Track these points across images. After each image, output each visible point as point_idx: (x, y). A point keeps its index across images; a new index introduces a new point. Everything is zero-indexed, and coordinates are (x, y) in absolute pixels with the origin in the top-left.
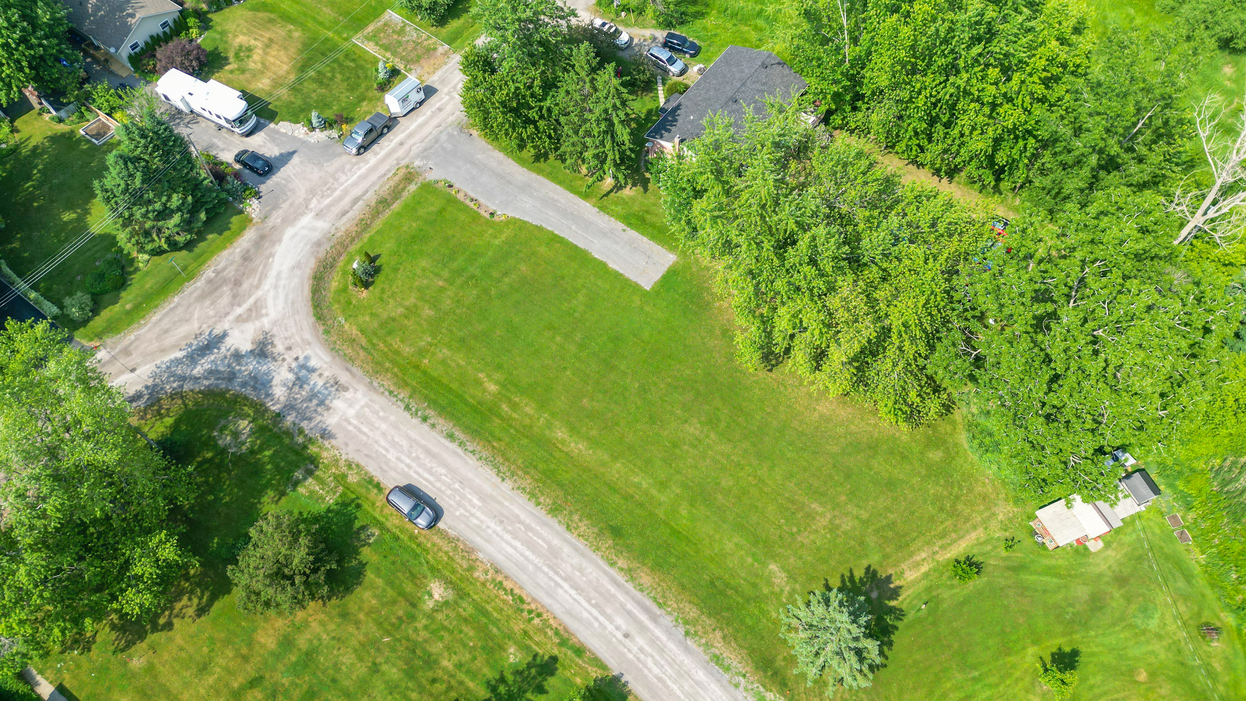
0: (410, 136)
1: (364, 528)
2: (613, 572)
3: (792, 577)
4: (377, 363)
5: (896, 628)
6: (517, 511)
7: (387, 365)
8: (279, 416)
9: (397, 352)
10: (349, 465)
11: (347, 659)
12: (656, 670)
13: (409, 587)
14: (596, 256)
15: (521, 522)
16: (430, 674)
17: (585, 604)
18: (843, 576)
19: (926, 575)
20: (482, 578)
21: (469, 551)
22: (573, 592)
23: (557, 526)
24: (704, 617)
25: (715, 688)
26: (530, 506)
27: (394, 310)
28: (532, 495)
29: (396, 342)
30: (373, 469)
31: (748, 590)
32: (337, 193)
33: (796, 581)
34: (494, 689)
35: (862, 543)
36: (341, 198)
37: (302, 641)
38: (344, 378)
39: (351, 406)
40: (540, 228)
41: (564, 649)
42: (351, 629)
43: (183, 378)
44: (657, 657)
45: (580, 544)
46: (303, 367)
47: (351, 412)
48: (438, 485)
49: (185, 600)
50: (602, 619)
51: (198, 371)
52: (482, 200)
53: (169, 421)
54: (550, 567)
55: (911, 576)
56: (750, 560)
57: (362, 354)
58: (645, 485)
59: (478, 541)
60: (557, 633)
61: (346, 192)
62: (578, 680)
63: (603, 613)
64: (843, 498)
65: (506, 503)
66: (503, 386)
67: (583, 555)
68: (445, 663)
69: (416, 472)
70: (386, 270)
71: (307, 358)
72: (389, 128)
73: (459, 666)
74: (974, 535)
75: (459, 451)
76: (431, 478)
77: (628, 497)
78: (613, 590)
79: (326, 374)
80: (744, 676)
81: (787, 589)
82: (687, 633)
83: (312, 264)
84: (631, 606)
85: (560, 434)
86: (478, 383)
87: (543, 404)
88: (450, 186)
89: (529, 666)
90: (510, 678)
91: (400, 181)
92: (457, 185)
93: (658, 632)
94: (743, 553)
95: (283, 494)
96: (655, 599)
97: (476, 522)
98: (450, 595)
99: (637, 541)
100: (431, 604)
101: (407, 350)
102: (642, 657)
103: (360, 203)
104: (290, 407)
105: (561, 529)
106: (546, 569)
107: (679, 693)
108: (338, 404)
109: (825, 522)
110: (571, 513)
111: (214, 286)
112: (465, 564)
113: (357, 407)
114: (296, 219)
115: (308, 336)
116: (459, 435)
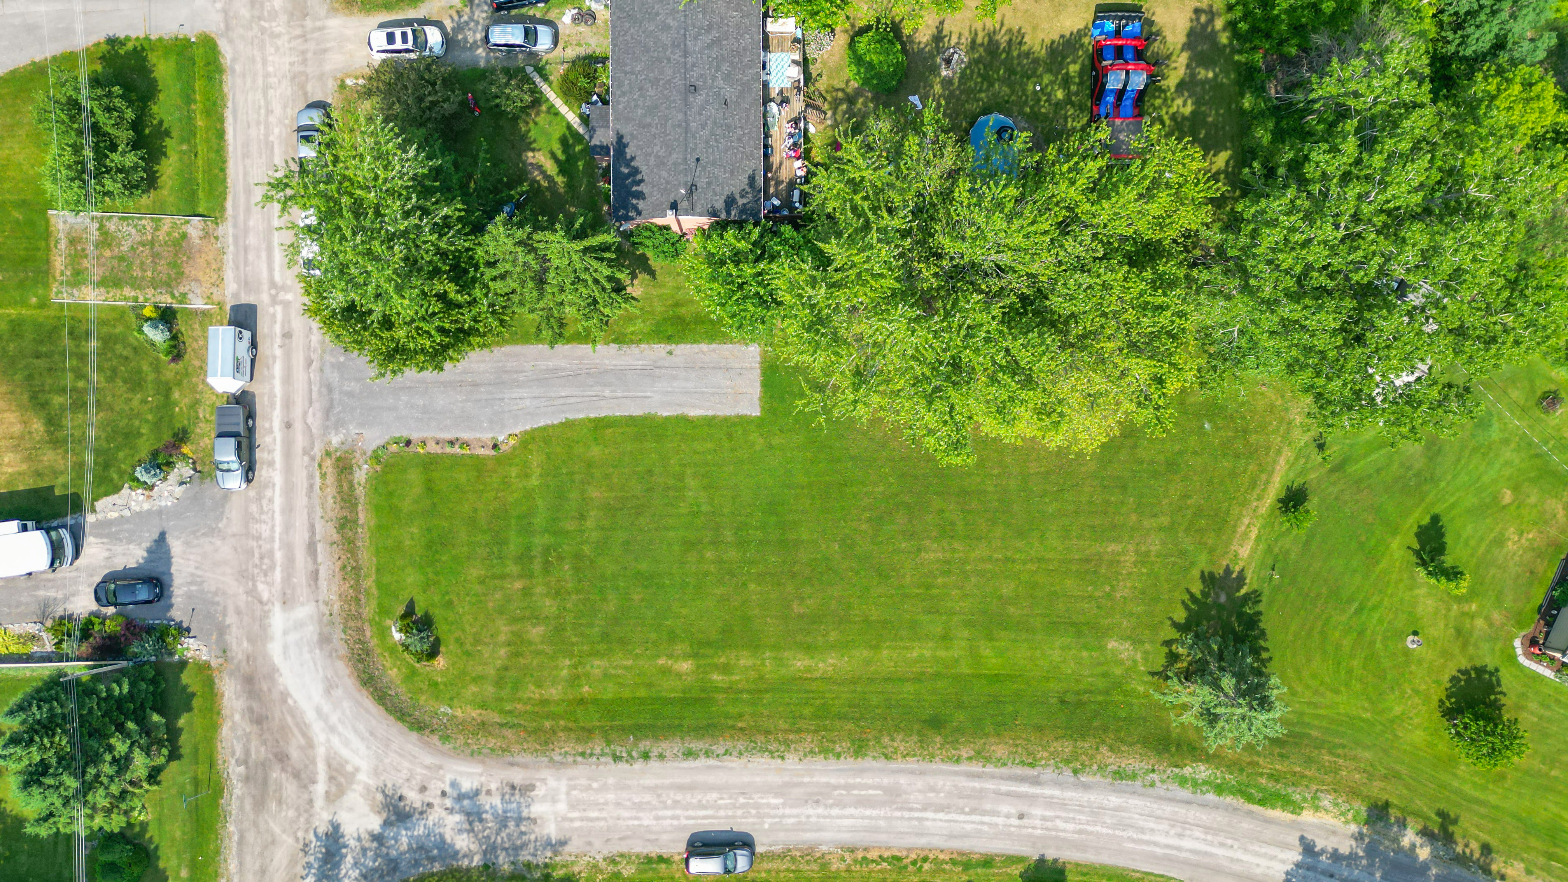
0: (288, 404)
2: (964, 767)
3: (1136, 642)
4: (536, 731)
5: (1259, 613)
6: (823, 779)
7: (548, 724)
8: (487, 867)
9: (544, 702)
10: (613, 861)
12: (1070, 826)
14: (665, 414)
15: (836, 787)
17: (962, 818)
18: (1183, 602)
19: (1258, 539)
20: (843, 866)
21: (809, 853)
22: (941, 815)
23: (874, 764)
24: (1080, 744)
25: (1134, 802)
26: (833, 764)
27: (494, 656)
28: (825, 751)
29: (531, 691)
30: (640, 848)
31: (1101, 684)
32: (278, 555)
33: (1141, 642)
35: (1183, 553)
36: (290, 560)
38: (518, 776)
39: (554, 801)
40: (569, 425)
41: (972, 871)
44: (1064, 814)
45: (912, 764)
46: (460, 797)
47: (562, 807)
48: (722, 813)
50: (986, 819)
52: (465, 436)
54: (901, 809)
55: (1245, 552)
56: (1085, 654)
57: (509, 733)
58: (927, 653)
59: (809, 836)
60: (954, 862)
61: (288, 547)
63: (984, 813)
64: (1134, 517)
65: (806, 779)
66: (695, 655)
67: (922, 773)
69: (688, 818)
70: (437, 614)
71: (453, 784)
72: (250, 415)
74: (1282, 461)
75: (711, 762)
76: (709, 812)
77: (918, 679)
78: (977, 784)
79: (493, 786)
80: (1153, 771)
81: (1139, 656)
82: (1075, 772)
83: (343, 669)
84: (1005, 787)
85: (800, 663)
86: (665, 671)
87: (755, 645)
88: (408, 443)
91: (339, 481)
92: (415, 436)
93: (1048, 791)
94: (1074, 652)
96: (1023, 763)
97: (792, 821)
99: (960, 716)
101: (554, 692)
102: (1049, 824)
103: (320, 547)
104: (491, 849)
105: (881, 763)
106: (898, 814)
107: (1105, 831)
108: (536, 809)
109: (1131, 558)
110: (878, 740)
111: (258, 781)
112: (815, 867)
113: (563, 797)
114: (264, 628)
115: (429, 759)
116: (696, 745)
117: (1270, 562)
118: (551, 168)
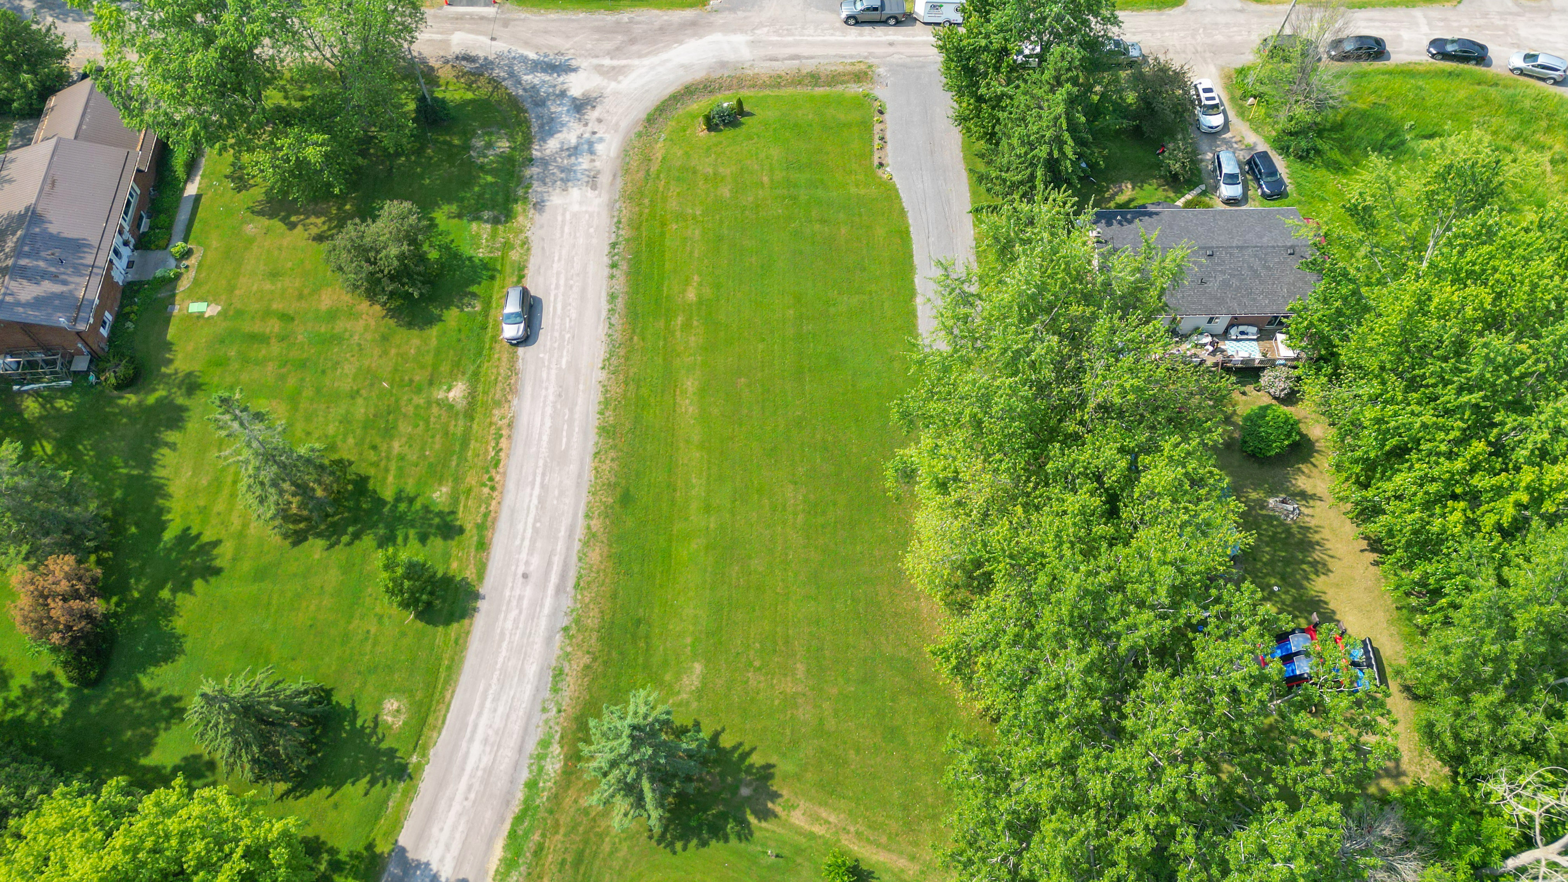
0: (908, 44)
1: (474, 295)
2: (581, 522)
3: (700, 693)
4: (641, 194)
5: (726, 840)
6: (580, 401)
7: (646, 201)
8: (530, 161)
9: (664, 199)
10: (525, 242)
11: (349, 369)
12: (509, 625)
13: (445, 368)
14: (916, 281)
15: (571, 411)
16: (378, 441)
17: (531, 520)
18: (741, 744)
19: (812, 836)
20: (495, 419)
21: (513, 390)
22: (535, 501)
23: (591, 443)
24: (595, 636)
25: (528, 690)
26: (594, 408)
27: (705, 166)
28: (606, 402)
29: (674, 191)
30: (534, 262)
31: (656, 660)
32: (790, 39)
33: (700, 698)
34: (398, 499)
35: (795, 743)
36: (786, 45)
37: (340, 325)
38: (604, 179)
39: (581, 203)
40: (903, 213)
41: (475, 531)
42: (377, 352)
43: (512, 74)
44: (523, 618)
45: (588, 475)
46: (591, 144)
47: (576, 208)
48: (557, 321)
49: (320, 221)
50: (527, 543)
51: (528, 78)
52: (889, 147)
53: (469, 96)
54: (545, 465)
55: (798, 818)
56: (689, 640)
57: (641, 175)
58: (694, 492)
59: (528, 389)
60: (486, 515)
61: (796, 44)
62: (454, 565)
63: (533, 541)
64: (834, 691)
65: (581, 387)
66: (700, 302)
67: (578, 485)
68: (396, 445)
69: (556, 296)
70: (741, 131)
71: (601, 140)
72: (898, 23)
73: (402, 458)
74: (902, 862)
75: (604, 314)
76: (559, 311)
77: (671, 487)
78: (562, 533)
79: (597, 164)
80: (559, 711)
81: (684, 696)
82: (566, 629)
83: (699, 75)
84: (557, 561)
85: (690, 384)
86: (687, 282)
87: (709, 347)
88: (881, 112)
89: (440, 514)
90: (418, 505)
91: (849, 74)
92: (887, 117)
93: (548, 602)
94: (691, 628)
95: (460, 216)
96: (580, 577)
97: (544, 375)
98: (461, 405)
99: (630, 523)
100: (441, 395)
101: (673, 204)
102: (514, 603)
103: (796, 62)
104: (545, 163)
105: (591, 449)
106: (541, 463)
107: (500, 660)
108: (575, 193)
109: (790, 689)
110: (614, 447)
111: (617, 28)
112: (498, 396)
113: (584, 209)
114: (734, 31)
115: (624, 124)
116: (620, 303)
117: (785, 852)
118: (1121, 199)
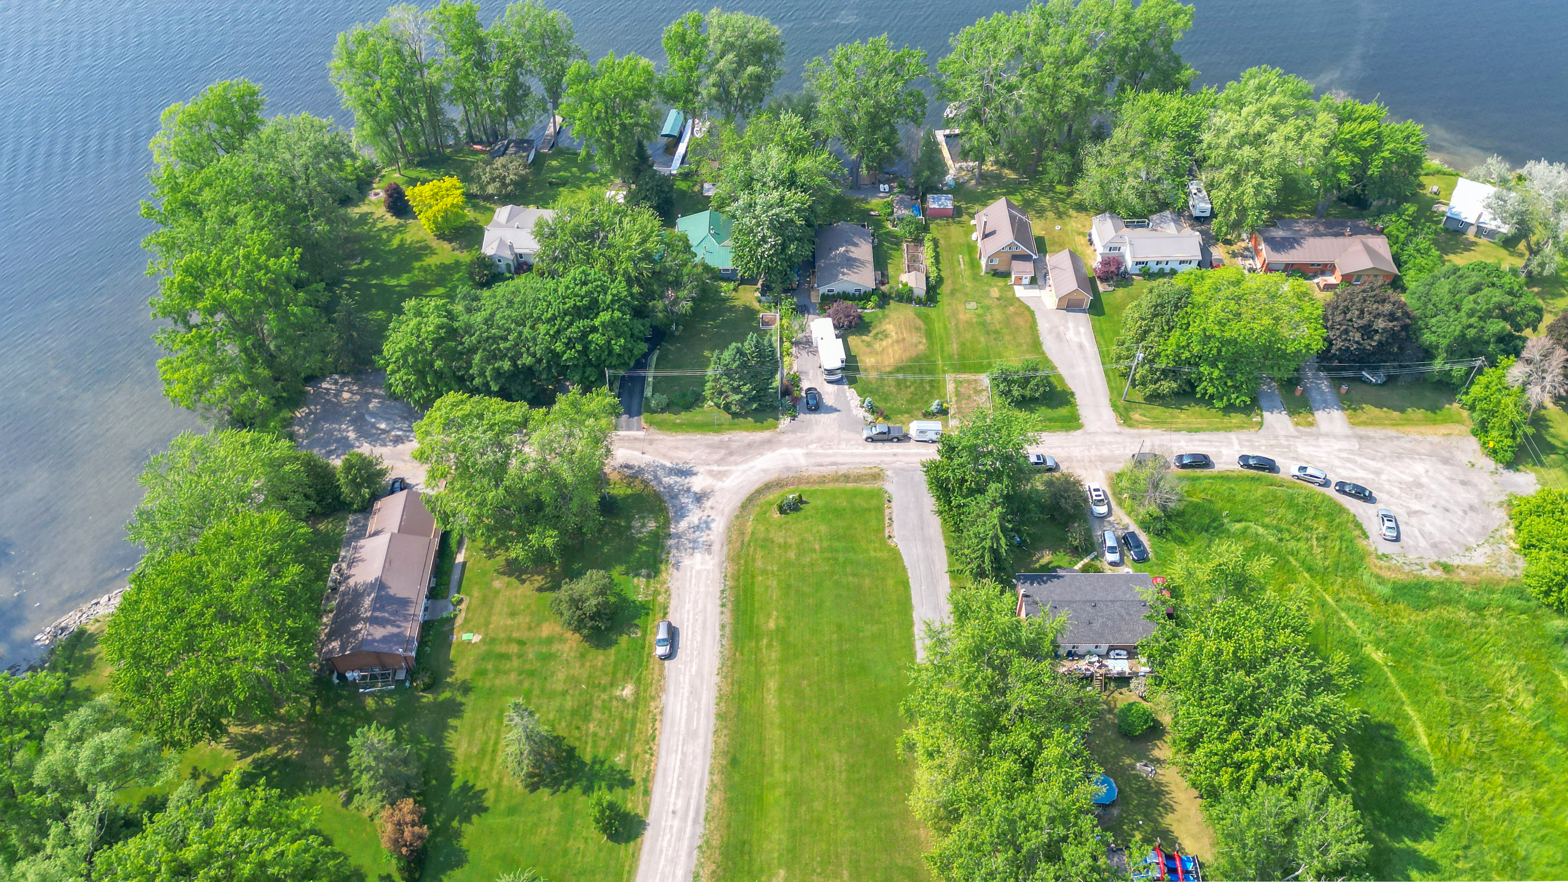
0: (905, 455)
1: (637, 626)
2: (707, 777)
4: (739, 556)
6: (704, 696)
7: (742, 561)
8: (669, 535)
9: (754, 560)
10: (667, 591)
11: (561, 676)
12: (665, 844)
13: (620, 675)
15: (699, 703)
16: (580, 723)
17: (676, 775)
20: (652, 708)
21: (662, 689)
22: (678, 763)
23: (712, 725)
24: (718, 851)
26: (713, 701)
27: (779, 537)
28: (721, 697)
29: (759, 554)
30: (673, 603)
31: (756, 868)
32: (831, 451)
34: (594, 762)
36: (829, 456)
37: (555, 647)
38: (716, 547)
39: (702, 564)
40: (904, 569)
41: (642, 783)
42: (577, 665)
43: (656, 477)
44: (673, 839)
45: (711, 746)
46: (707, 523)
47: (698, 567)
48: (689, 643)
49: (540, 578)
50: (674, 791)
51: (666, 480)
52: (895, 525)
53: (629, 491)
54: (684, 740)
56: (776, 855)
57: (739, 544)
58: (776, 757)
59: (671, 689)
60: (648, 772)
61: (835, 455)
62: (630, 805)
63: (678, 789)
65: (705, 687)
66: (778, 629)
67: (705, 753)
68: (591, 726)
69: (688, 626)
70: (801, 514)
71: (713, 521)
72: (899, 440)
73: (595, 735)
75: (718, 638)
76: (690, 636)
77: (762, 753)
78: (696, 785)
79: (712, 537)
82: (700, 847)
83: (773, 476)
84: (693, 802)
85: (772, 684)
86: (769, 616)
87: (784, 660)
88: (889, 501)
89: (620, 772)
90: (606, 766)
91: (868, 475)
92: (893, 504)
93: (689, 829)
94: (777, 847)
95: (627, 574)
96: (707, 813)
97: (681, 680)
98: (631, 699)
99: (737, 778)
100: (618, 693)
101: (759, 564)
102: (668, 830)
103: (835, 467)
104: (679, 536)
105: (712, 728)
106: (681, 738)
107: (661, 866)
108: (698, 556)
110: (726, 727)
111: (721, 445)
112: (653, 693)
113: (704, 567)
114: (795, 446)
115: (727, 510)
116: (728, 630)
118: (1044, 561)
